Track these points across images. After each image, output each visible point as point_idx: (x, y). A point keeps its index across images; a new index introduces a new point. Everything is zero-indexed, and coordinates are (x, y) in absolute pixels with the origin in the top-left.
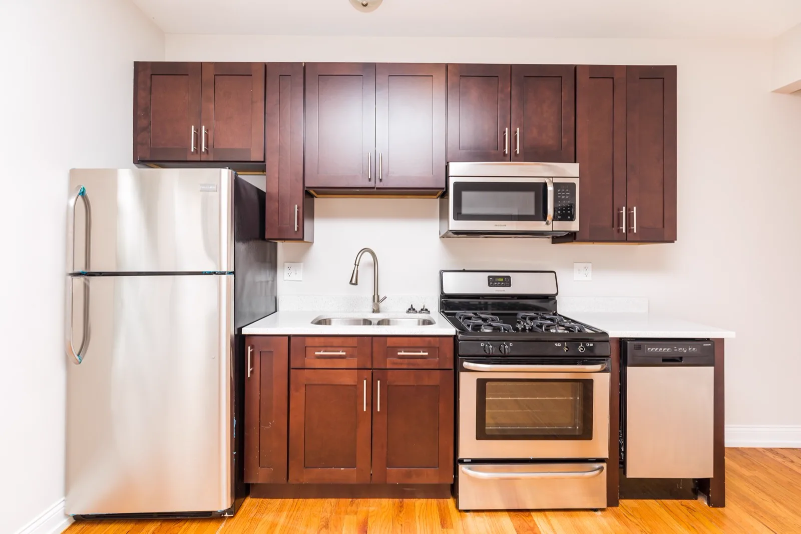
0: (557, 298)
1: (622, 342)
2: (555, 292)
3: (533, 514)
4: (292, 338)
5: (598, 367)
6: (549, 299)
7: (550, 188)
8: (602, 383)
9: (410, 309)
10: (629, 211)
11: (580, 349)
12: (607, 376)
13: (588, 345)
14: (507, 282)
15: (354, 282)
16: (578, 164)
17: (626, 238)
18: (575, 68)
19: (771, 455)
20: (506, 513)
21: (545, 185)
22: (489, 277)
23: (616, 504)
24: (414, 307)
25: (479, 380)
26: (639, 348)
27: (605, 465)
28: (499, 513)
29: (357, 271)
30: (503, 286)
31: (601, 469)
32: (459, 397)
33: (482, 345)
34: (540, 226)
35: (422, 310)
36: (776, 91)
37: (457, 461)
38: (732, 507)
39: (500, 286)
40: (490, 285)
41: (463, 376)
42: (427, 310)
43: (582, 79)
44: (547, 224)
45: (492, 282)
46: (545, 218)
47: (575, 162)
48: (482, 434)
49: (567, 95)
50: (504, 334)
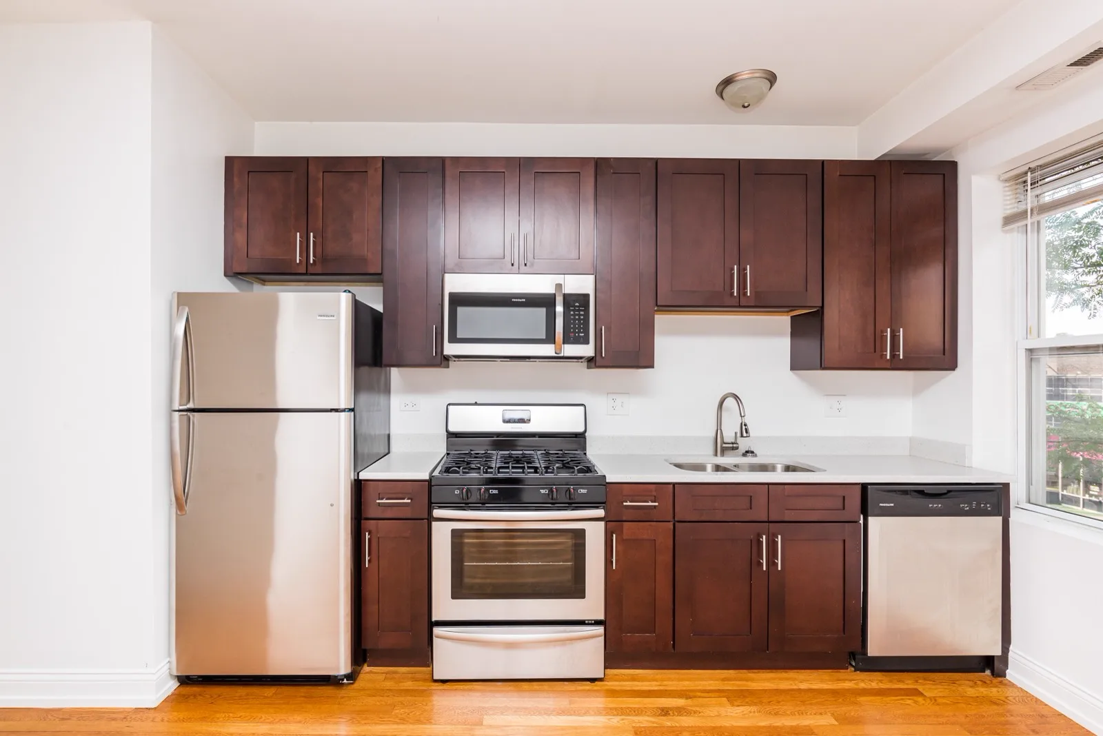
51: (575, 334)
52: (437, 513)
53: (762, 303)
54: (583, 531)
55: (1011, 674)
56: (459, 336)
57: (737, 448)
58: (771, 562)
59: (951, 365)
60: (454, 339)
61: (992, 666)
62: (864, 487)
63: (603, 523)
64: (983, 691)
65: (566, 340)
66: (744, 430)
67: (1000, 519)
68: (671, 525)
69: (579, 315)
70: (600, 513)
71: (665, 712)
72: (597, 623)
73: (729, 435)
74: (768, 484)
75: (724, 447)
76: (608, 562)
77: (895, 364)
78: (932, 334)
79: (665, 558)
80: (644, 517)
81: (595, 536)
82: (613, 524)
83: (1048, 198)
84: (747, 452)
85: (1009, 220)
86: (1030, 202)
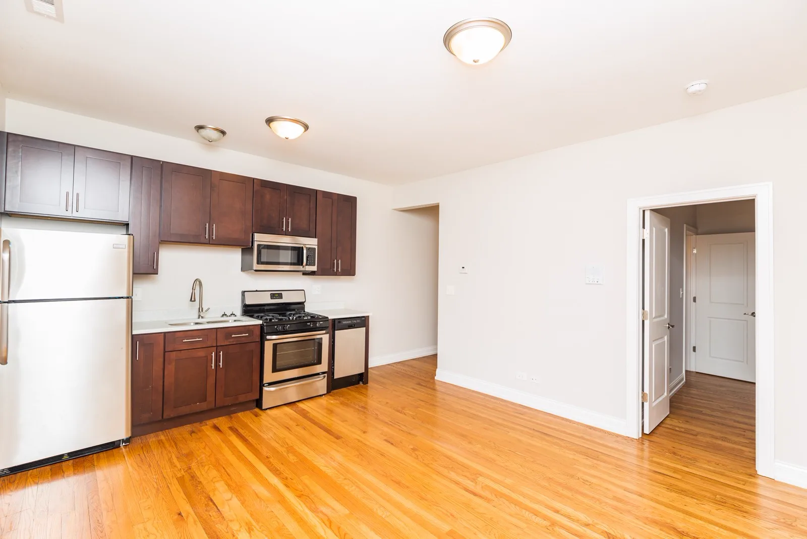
0: (305, 304)
1: (334, 320)
2: (304, 301)
3: (297, 403)
4: (166, 334)
5: (324, 332)
6: (302, 304)
7: (305, 251)
8: (326, 339)
9: (223, 315)
10: (337, 261)
11: (317, 325)
12: (328, 335)
13: (321, 323)
14: (280, 296)
15: (193, 300)
16: (317, 239)
17: (336, 274)
18: (317, 191)
19: (390, 367)
20: (284, 406)
21: (302, 248)
22: (271, 294)
23: (330, 392)
24: (226, 313)
25: (274, 344)
26: (339, 322)
27: (326, 375)
28: (282, 407)
29: (195, 293)
30: (278, 298)
31: (325, 376)
32: (264, 353)
33: (276, 327)
34: (300, 268)
35: (231, 315)
36: (395, 210)
37: (262, 385)
38: (370, 384)
39: (276, 299)
40: (271, 298)
41: (266, 342)
42: (234, 314)
43: (319, 197)
44: (303, 267)
45: (273, 296)
46: (302, 264)
47: (315, 238)
48: (275, 370)
49: (312, 205)
50: (285, 322)
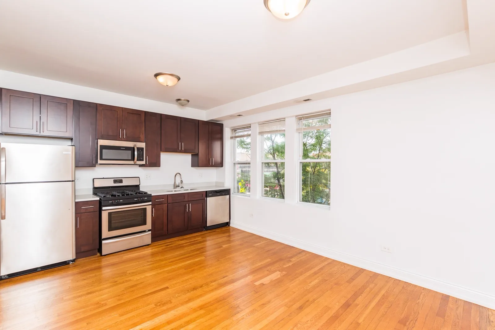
51: (140, 158)
52: (104, 208)
53: (185, 151)
54: (146, 208)
55: (231, 225)
56: (103, 158)
57: (179, 186)
58: (189, 210)
59: (222, 166)
60: (101, 159)
61: (228, 224)
62: (206, 191)
63: (151, 206)
64: (226, 228)
65: (138, 160)
66: (182, 182)
67: (229, 196)
68: (167, 204)
69: (141, 153)
70: (150, 203)
71: (168, 245)
72: (149, 230)
73: (177, 184)
74: (188, 193)
75: (176, 186)
76: (152, 215)
77: (212, 166)
78: (219, 160)
79: (165, 212)
80: (161, 203)
81: (149, 209)
82: (153, 206)
83: (237, 135)
84: (182, 187)
85: (232, 138)
86: (234, 135)
